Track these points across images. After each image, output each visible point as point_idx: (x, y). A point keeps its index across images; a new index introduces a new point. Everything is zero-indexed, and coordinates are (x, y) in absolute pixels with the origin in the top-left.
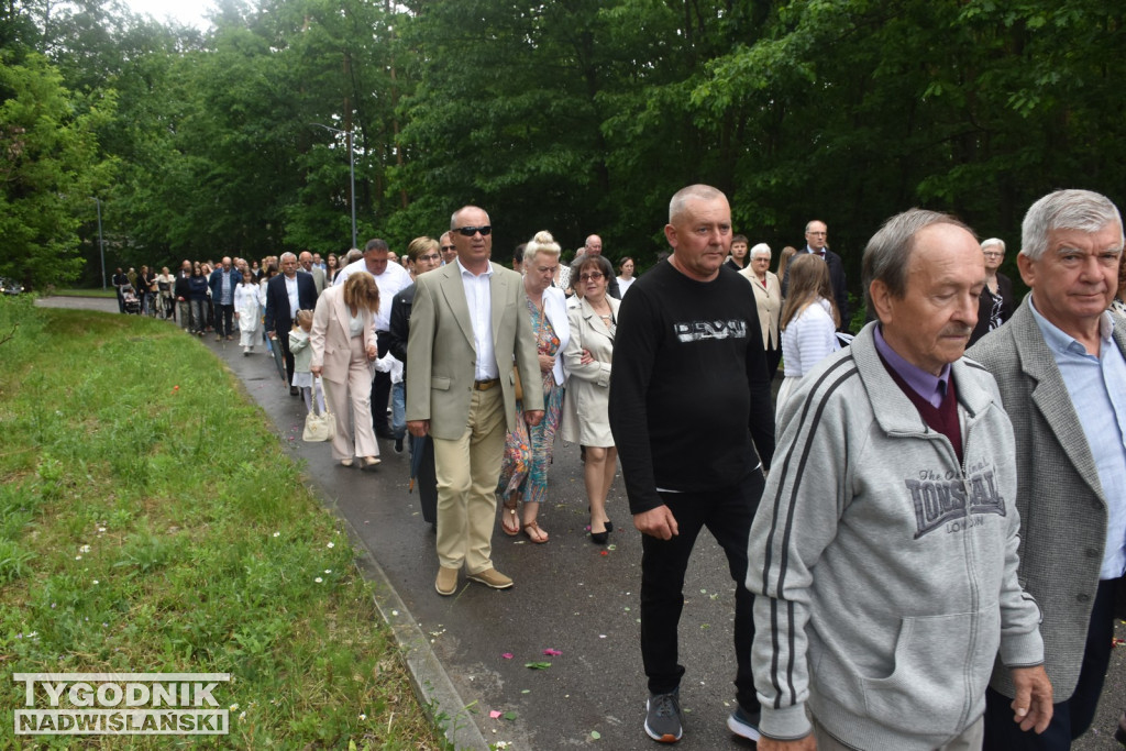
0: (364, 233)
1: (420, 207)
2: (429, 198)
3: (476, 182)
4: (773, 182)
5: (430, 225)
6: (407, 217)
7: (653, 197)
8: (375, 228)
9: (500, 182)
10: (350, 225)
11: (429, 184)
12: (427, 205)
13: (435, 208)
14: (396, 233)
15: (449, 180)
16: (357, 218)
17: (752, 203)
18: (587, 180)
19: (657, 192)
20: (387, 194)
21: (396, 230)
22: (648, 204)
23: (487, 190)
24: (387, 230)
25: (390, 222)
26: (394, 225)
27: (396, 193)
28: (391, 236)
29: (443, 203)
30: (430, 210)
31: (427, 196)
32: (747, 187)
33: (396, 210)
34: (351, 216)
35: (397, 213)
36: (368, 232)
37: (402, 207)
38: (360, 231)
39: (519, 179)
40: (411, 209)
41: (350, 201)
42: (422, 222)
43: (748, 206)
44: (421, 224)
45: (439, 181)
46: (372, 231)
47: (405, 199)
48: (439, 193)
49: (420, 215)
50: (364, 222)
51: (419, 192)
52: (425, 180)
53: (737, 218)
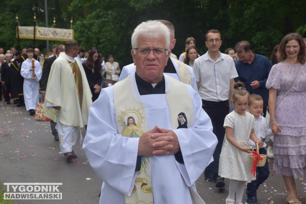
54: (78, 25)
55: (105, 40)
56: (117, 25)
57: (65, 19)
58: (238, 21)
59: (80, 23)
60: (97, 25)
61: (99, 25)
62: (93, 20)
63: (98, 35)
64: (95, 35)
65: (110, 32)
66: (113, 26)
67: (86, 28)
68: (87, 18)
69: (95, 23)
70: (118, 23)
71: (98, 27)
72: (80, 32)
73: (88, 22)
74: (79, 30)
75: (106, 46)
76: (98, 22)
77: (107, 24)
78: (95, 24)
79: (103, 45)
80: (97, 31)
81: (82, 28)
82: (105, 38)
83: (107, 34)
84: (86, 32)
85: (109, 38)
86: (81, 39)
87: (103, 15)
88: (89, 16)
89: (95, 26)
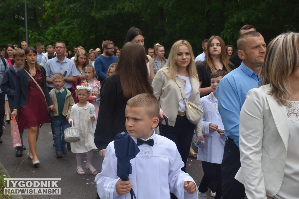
0: (33, 38)
1: (63, 25)
2: (68, 20)
3: (92, 13)
5: (68, 35)
8: (39, 35)
9: (103, 14)
10: (25, 33)
11: (68, 13)
12: (67, 24)
13: (71, 26)
14: (49, 39)
15: (78, 11)
16: (28, 29)
17: (232, 29)
20: (45, 17)
24: (46, 37)
26: (48, 34)
27: (50, 16)
28: (47, 39)
30: (68, 27)
31: (67, 19)
34: (25, 27)
36: (35, 37)
37: (55, 24)
38: (31, 36)
39: (113, 13)
41: (25, 19)
42: (64, 33)
43: (229, 31)
44: (63, 34)
45: (73, 11)
46: (38, 36)
47: (57, 19)
48: (73, 18)
49: (63, 30)
50: (33, 31)
51: (63, 17)
52: (66, 11)
56: (82, 31)
57: (41, 26)
59: (53, 29)
60: (66, 30)
61: (68, 30)
62: (62, 27)
63: (66, 39)
64: (64, 39)
65: (76, 37)
66: (78, 32)
67: (57, 32)
68: (58, 25)
69: (64, 29)
71: (66, 31)
72: (52, 35)
73: (59, 28)
74: (52, 34)
76: (67, 29)
77: (74, 30)
78: (64, 30)
79: (71, 46)
80: (66, 34)
81: (54, 32)
83: (74, 38)
84: (57, 36)
85: (75, 41)
86: (53, 41)
87: (70, 23)
88: (60, 23)
89: (65, 31)
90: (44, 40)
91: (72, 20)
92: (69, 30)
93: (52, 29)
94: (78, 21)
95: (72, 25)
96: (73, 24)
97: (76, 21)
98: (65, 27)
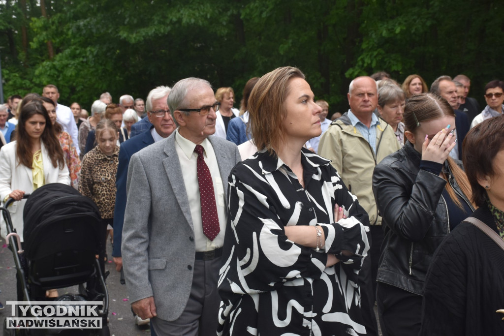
1: (67, 58)
2: (76, 49)
3: (121, 34)
4: (398, 30)
5: (77, 75)
6: (54, 67)
7: (286, 46)
8: (22, 77)
9: (144, 34)
11: (74, 36)
12: (74, 56)
13: (81, 59)
14: (45, 82)
15: (94, 31)
17: (379, 50)
18: (225, 31)
19: (290, 41)
20: (34, 45)
21: (44, 80)
22: (282, 53)
23: (133, 41)
24: (34, 80)
25: (37, 72)
26: (41, 74)
27: (42, 44)
29: (88, 54)
30: (77, 61)
31: (73, 47)
32: (374, 36)
33: (43, 61)
35: (45, 63)
36: (15, 82)
37: (49, 58)
39: (162, 31)
40: (59, 60)
42: (70, 72)
43: (375, 53)
44: (69, 74)
45: (84, 32)
46: (19, 80)
47: (51, 50)
48: (84, 45)
49: (67, 66)
50: (10, 71)
51: (65, 43)
52: (70, 33)
53: (365, 65)
54: (46, 67)
55: (82, 87)
56: (100, 68)
58: (266, 60)
59: (49, 64)
60: (74, 67)
61: (76, 67)
62: (66, 61)
63: (71, 83)
64: (67, 83)
65: (89, 77)
67: (57, 70)
69: (70, 64)
70: (101, 64)
72: (49, 75)
73: (59, 63)
74: (48, 73)
75: (82, 96)
76: (74, 64)
77: (87, 66)
78: (70, 66)
80: (73, 74)
81: (53, 71)
82: (83, 85)
85: (89, 85)
87: (80, 54)
88: (60, 54)
89: (71, 68)
90: (32, 85)
91: (83, 49)
92: (79, 67)
93: (47, 64)
94: (93, 50)
95: (83, 57)
96: (84, 55)
97: (90, 50)
98: (70, 61)
